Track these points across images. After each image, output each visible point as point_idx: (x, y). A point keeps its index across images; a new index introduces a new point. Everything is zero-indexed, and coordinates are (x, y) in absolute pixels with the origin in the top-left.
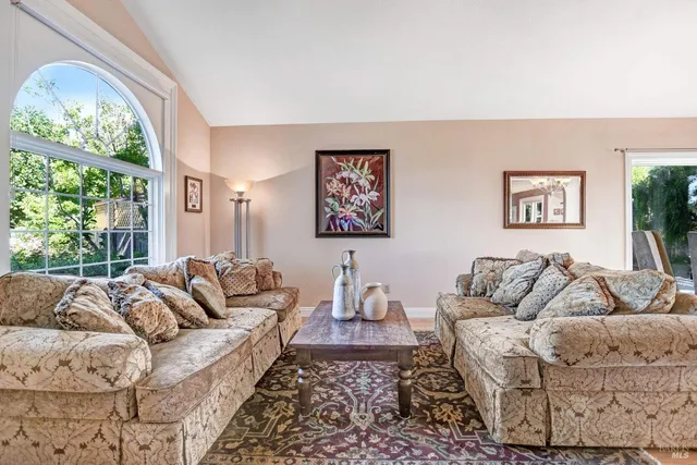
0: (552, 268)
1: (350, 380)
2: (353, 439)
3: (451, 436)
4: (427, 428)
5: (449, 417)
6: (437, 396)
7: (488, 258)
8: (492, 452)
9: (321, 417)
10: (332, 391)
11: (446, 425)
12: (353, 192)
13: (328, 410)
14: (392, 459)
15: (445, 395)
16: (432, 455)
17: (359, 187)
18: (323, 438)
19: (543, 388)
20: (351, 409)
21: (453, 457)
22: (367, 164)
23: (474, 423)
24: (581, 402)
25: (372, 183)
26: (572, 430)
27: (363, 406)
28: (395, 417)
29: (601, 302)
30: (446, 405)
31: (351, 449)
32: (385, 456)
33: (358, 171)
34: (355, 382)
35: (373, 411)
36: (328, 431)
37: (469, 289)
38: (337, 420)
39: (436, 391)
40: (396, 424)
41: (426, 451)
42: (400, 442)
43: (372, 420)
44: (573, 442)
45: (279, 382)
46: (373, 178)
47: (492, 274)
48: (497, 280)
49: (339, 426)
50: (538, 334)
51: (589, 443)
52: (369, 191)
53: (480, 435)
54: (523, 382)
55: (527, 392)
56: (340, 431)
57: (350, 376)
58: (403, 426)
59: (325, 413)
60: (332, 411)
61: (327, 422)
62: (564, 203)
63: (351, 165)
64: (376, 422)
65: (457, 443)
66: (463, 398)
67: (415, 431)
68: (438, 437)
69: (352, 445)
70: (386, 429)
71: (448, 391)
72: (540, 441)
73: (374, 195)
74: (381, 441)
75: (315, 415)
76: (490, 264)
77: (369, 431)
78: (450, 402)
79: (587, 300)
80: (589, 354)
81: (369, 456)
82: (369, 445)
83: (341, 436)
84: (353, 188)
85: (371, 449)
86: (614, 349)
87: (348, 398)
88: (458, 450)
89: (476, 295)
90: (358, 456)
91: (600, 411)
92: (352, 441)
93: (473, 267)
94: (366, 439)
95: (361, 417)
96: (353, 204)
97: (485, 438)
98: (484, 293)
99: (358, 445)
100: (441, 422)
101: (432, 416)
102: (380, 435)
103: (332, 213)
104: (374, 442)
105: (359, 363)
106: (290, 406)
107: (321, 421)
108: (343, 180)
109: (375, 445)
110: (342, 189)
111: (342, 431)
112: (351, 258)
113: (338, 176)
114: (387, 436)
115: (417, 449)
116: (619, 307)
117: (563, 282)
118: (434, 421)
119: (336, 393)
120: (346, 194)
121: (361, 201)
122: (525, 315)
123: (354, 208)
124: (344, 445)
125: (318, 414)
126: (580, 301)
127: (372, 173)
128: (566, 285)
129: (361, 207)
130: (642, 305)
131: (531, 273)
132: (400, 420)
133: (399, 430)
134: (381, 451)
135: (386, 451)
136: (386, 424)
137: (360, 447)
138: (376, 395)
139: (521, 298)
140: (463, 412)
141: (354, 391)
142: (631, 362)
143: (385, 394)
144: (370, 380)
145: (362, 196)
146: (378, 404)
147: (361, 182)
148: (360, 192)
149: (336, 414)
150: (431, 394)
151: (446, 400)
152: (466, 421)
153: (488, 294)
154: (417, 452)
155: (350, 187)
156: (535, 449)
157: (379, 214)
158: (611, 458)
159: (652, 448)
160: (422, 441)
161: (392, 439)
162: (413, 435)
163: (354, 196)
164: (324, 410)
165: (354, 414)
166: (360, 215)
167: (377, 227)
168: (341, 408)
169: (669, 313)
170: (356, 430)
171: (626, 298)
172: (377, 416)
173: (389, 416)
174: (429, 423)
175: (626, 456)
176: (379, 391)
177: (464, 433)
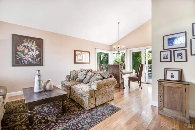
0: (89, 72)
1: (41, 111)
2: (53, 124)
3: (77, 113)
4: (71, 113)
5: (75, 109)
6: (69, 106)
7: (74, 71)
8: (87, 112)
9: (38, 123)
10: (37, 116)
11: (75, 111)
12: (29, 51)
13: (40, 121)
14: (67, 123)
15: (71, 105)
16: (76, 118)
17: (32, 49)
18: (43, 128)
19: (95, 96)
20: (47, 118)
21: (80, 116)
22: (35, 42)
23: (80, 108)
24: (100, 97)
25: (36, 48)
26: (99, 102)
27: (50, 115)
28: (62, 114)
29: (101, 77)
30: (72, 107)
31: (54, 126)
32: (65, 124)
33: (31, 44)
34: (43, 111)
35: (54, 115)
36: (44, 126)
37: (70, 79)
38: (44, 122)
39: (68, 105)
40: (63, 116)
41: (74, 118)
42: (67, 119)
43: (56, 117)
44: (99, 105)
45: (11, 121)
46: (37, 47)
47: (75, 74)
48: (77, 76)
49: (47, 123)
50: (93, 85)
51: (101, 104)
52: (35, 51)
53: (83, 110)
54: (92, 95)
55: (92, 97)
56: (47, 124)
57: (40, 110)
58: (65, 115)
59: (39, 122)
60: (41, 121)
61: (41, 124)
62: (82, 58)
63: (28, 41)
64: (57, 117)
65: (79, 113)
66: (75, 104)
67: (69, 115)
68: (75, 114)
69: (54, 125)
70: (61, 118)
71: (71, 104)
72: (94, 106)
73: (37, 53)
74: (62, 121)
75: (35, 124)
76: (74, 72)
77: (57, 120)
78: (73, 106)
79: (99, 77)
80: (102, 87)
81: (60, 126)
82: (59, 123)
83: (49, 125)
84: (29, 50)
85: (60, 124)
86: (105, 85)
87: (44, 115)
88: (80, 115)
89: (72, 80)
90: (57, 127)
91: (102, 97)
92: (53, 125)
93: (70, 73)
94: (57, 122)
95: (52, 118)
96: (29, 55)
97: (84, 110)
98: (74, 79)
99: (56, 124)
100: (73, 111)
101: (71, 110)
102: (60, 120)
103: (20, 58)
104: (60, 122)
105: (41, 105)
106: (23, 126)
107: (39, 125)
108: (25, 46)
109: (61, 123)
110: (24, 49)
111: (48, 124)
112: (39, 72)
113: (23, 45)
114: (62, 119)
115: (72, 118)
116: (104, 78)
117: (93, 75)
118: (72, 111)
119: (39, 116)
120: (26, 51)
121: (32, 54)
122: (86, 82)
123: (30, 56)
124: (52, 126)
125: (37, 123)
126: (98, 78)
127: (36, 45)
128: (94, 75)
129: (32, 56)
130: (107, 77)
131: (85, 74)
132: (63, 115)
133: (65, 116)
134: (63, 123)
135: (64, 122)
136: (60, 117)
137: (57, 125)
138: (52, 112)
139: (84, 79)
140: (77, 107)
141: (45, 113)
142: (107, 87)
143: (55, 110)
144: (48, 109)
145: (33, 52)
146: (55, 113)
147: (32, 48)
148: (32, 51)
149: (43, 121)
150: (68, 106)
151: (72, 106)
152: (79, 108)
153: (75, 79)
154: (72, 119)
155: (28, 49)
156: (94, 108)
157: (39, 59)
158: (104, 105)
159: (109, 101)
160: (72, 116)
161: (64, 119)
162: (69, 116)
163: (29, 52)
164: (38, 122)
165: (49, 119)
166: (32, 59)
167: (39, 63)
168: (44, 119)
169: (110, 78)
170: (53, 122)
171: (104, 76)
172: (57, 116)
173: (60, 115)
174: (71, 112)
175: (106, 104)
176: (53, 110)
177: (80, 111)
